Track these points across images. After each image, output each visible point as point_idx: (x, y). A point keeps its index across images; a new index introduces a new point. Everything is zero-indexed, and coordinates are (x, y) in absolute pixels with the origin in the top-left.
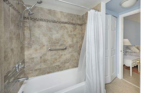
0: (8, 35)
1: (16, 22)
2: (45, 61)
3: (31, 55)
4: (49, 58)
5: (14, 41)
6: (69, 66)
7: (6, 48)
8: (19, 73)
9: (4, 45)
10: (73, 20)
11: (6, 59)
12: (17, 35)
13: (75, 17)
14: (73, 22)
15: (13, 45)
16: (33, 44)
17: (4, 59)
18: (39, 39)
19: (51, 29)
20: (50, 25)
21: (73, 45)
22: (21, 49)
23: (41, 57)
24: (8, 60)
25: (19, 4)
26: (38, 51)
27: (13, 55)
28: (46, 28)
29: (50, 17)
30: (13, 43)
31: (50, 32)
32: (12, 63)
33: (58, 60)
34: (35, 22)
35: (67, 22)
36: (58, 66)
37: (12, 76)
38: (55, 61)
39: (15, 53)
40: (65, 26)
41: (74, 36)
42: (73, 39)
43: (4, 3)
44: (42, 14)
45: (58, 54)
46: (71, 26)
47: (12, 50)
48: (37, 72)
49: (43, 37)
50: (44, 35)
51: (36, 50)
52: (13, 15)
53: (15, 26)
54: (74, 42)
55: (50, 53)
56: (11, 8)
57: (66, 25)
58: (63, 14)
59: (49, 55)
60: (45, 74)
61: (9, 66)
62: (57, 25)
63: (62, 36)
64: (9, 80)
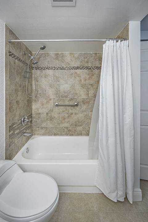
0: (13, 87)
1: (22, 74)
2: (51, 119)
3: (38, 109)
4: (56, 116)
5: (20, 93)
6: (81, 131)
7: (11, 99)
8: (25, 127)
9: (9, 97)
10: (87, 62)
11: (11, 110)
12: (23, 88)
13: (92, 57)
14: (88, 65)
15: (18, 98)
16: (40, 97)
17: (9, 110)
18: (46, 91)
19: (58, 78)
20: (58, 73)
21: (88, 100)
22: (28, 102)
23: (47, 114)
24: (13, 112)
25: (25, 55)
26: (45, 106)
27: (18, 107)
28: (53, 78)
29: (57, 64)
30: (19, 96)
31: (58, 82)
32: (17, 115)
33: (66, 120)
34: (42, 71)
35: (79, 66)
36: (67, 128)
37: (18, 128)
38: (63, 121)
39: (20, 105)
40: (76, 73)
41: (89, 86)
42: (88, 91)
43: (9, 57)
44: (48, 61)
45: (67, 112)
46: (85, 71)
47: (17, 102)
48: (43, 131)
49: (49, 88)
50: (51, 86)
51: (43, 105)
52: (19, 67)
53: (21, 78)
54: (89, 95)
55: (57, 109)
56: (16, 61)
57: (78, 71)
58: (74, 57)
59: (55, 112)
60: (51, 135)
61: (14, 117)
62: (65, 72)
63: (73, 86)
64: (14, 131)
